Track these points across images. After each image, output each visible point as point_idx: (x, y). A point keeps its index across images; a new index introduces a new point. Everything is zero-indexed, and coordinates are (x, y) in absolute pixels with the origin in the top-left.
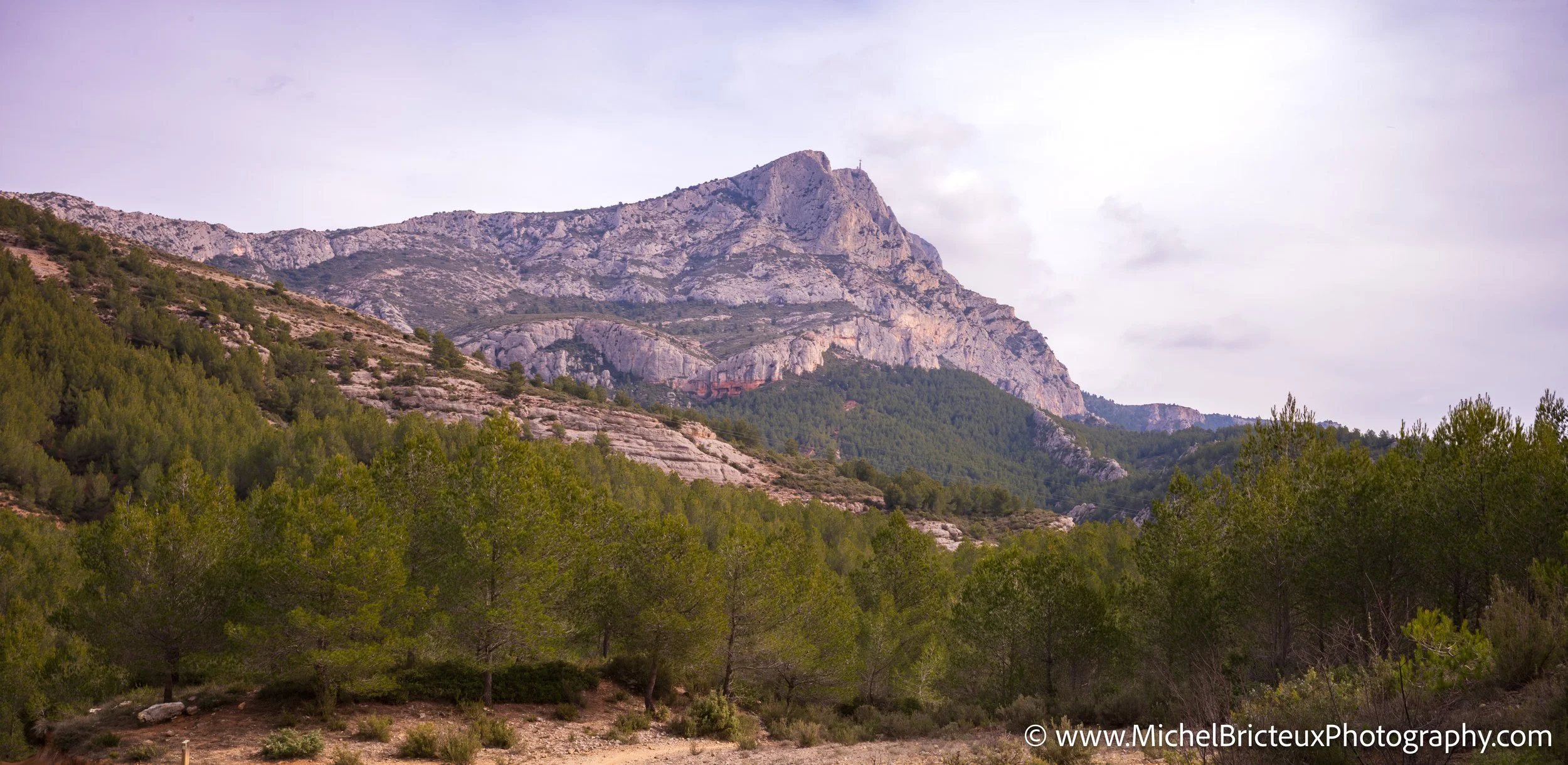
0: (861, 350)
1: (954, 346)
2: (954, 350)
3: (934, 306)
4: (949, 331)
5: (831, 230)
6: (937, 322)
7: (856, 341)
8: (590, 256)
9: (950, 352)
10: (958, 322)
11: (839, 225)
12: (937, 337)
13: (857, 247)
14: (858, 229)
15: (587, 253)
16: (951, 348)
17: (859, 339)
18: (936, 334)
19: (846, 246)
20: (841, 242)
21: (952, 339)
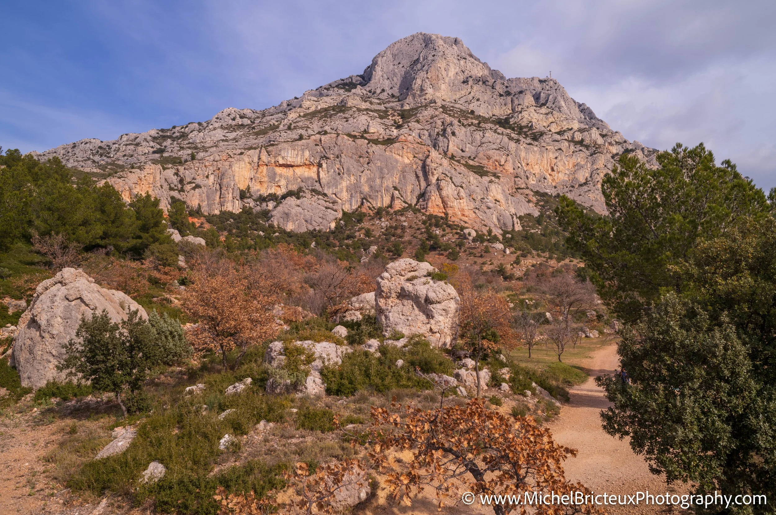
0: (323, 181)
1: (585, 184)
2: (585, 188)
3: (545, 136)
4: (574, 166)
5: (419, 81)
6: (552, 155)
7: (315, 169)
8: (154, 152)
9: (576, 191)
10: (591, 155)
11: (429, 75)
12: (553, 173)
13: (458, 96)
14: (461, 77)
15: (153, 150)
16: (581, 185)
17: (320, 165)
18: (553, 170)
19: (438, 94)
20: (430, 91)
21: (582, 176)
